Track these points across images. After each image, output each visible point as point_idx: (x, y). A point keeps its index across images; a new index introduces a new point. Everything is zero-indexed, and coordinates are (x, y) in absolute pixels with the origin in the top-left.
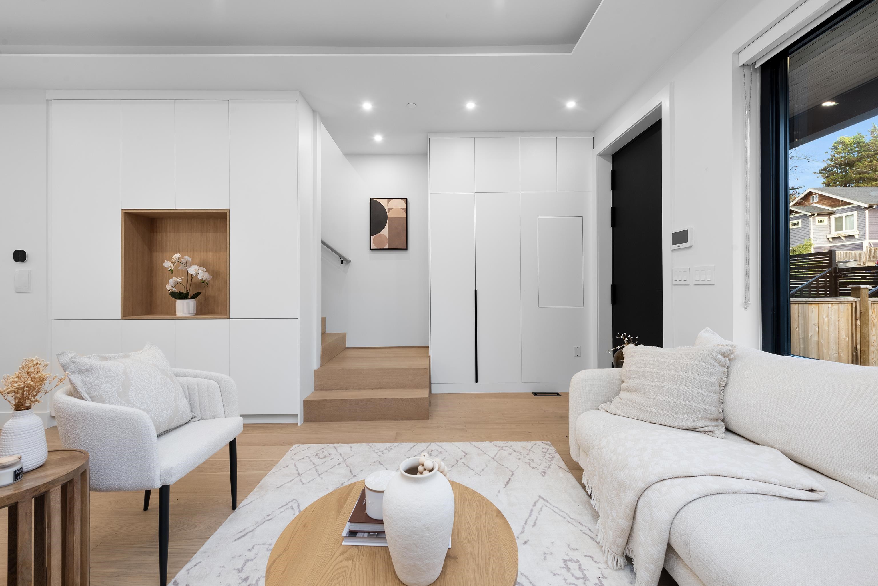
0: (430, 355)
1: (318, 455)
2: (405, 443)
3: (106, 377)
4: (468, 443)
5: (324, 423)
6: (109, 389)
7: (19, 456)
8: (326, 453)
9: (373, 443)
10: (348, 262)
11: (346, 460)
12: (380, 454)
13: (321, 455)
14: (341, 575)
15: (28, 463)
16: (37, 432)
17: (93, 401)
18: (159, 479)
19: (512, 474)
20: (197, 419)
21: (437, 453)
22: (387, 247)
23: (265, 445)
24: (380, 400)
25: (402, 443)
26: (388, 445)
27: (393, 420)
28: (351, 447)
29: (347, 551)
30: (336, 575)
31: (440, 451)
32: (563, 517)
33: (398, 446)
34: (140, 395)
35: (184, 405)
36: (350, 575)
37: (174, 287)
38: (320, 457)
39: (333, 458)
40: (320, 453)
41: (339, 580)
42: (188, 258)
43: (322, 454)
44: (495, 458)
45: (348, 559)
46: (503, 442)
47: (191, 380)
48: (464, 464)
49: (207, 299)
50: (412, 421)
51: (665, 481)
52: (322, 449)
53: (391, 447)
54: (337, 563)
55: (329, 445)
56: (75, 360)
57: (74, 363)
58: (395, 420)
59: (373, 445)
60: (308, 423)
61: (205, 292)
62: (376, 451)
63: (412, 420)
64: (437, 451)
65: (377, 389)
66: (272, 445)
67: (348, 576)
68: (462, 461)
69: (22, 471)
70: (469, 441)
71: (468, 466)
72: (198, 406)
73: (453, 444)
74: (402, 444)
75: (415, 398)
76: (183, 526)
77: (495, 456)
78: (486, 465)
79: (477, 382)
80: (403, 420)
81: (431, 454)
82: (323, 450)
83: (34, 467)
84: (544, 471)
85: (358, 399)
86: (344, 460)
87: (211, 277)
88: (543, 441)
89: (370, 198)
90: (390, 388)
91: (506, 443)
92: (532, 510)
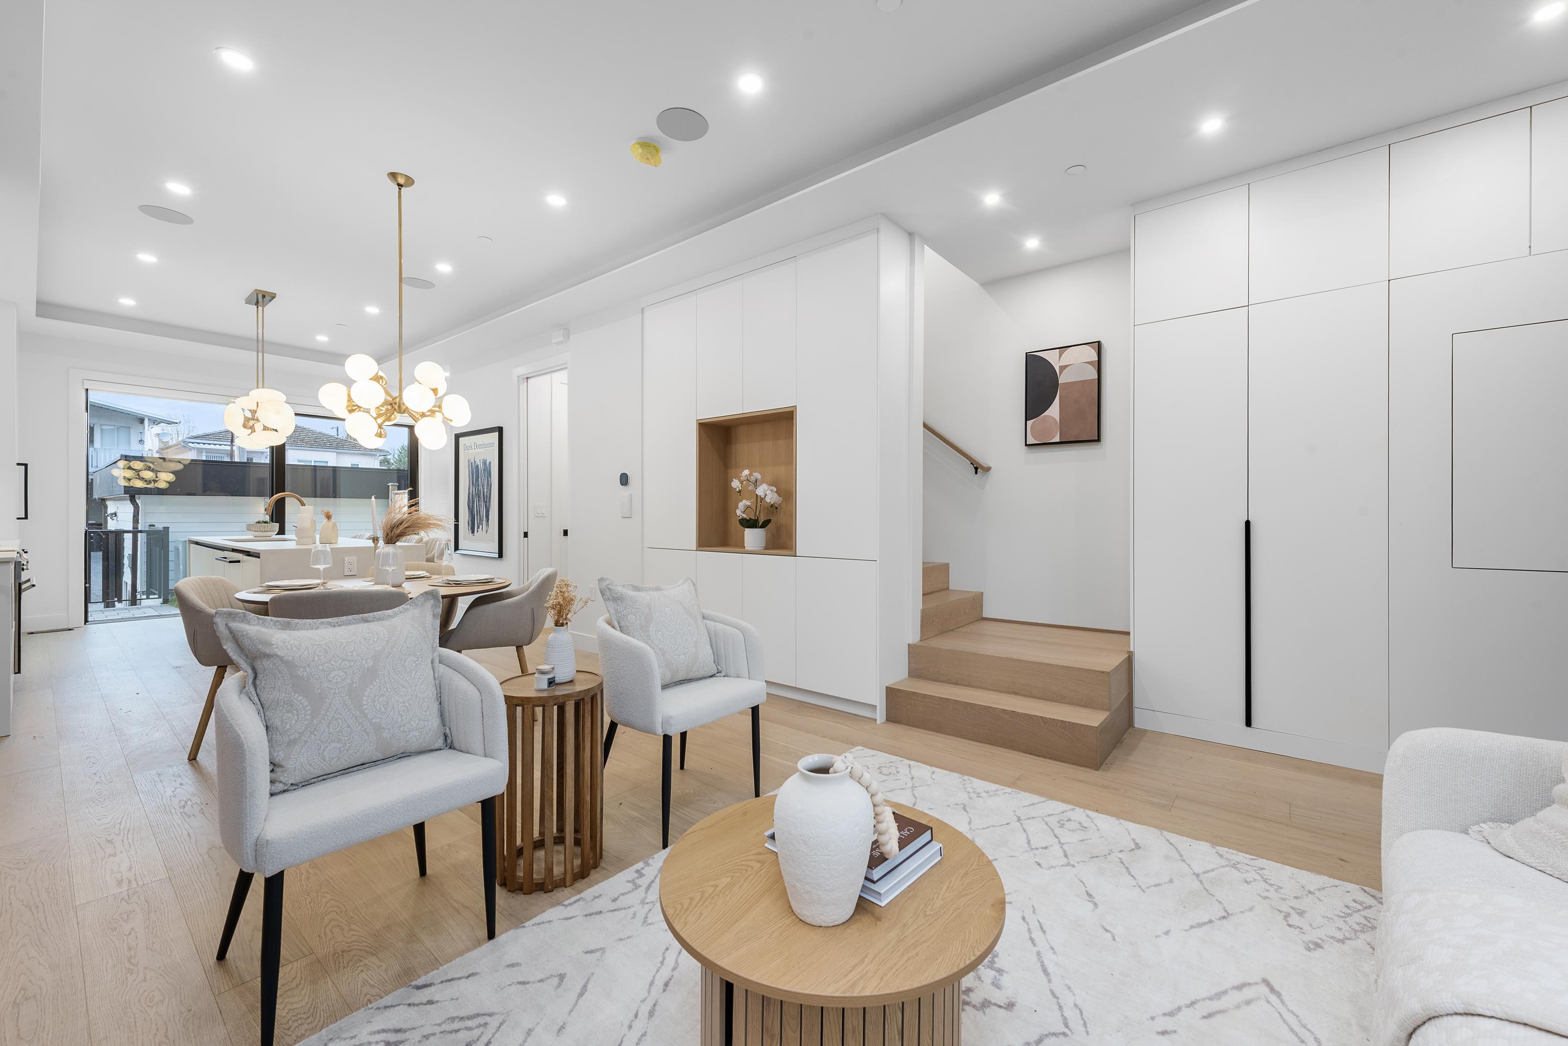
0: (1132, 650)
1: (881, 769)
2: (1026, 794)
3: (632, 608)
4: (1156, 831)
5: (914, 729)
6: (633, 621)
7: (552, 667)
8: (893, 770)
9: (971, 778)
10: (988, 469)
11: (916, 787)
12: (973, 796)
13: (884, 771)
14: (740, 871)
15: (561, 677)
16: (567, 648)
17: (621, 631)
18: (660, 725)
19: (1224, 917)
20: (723, 674)
21: (1078, 826)
22: (1057, 439)
23: (824, 737)
24: (1004, 711)
25: (1021, 792)
26: (993, 787)
27: (1028, 753)
28: (933, 773)
29: (764, 854)
30: (736, 869)
31: (1085, 825)
32: (1299, 1038)
33: (1010, 794)
34: (659, 632)
35: (706, 653)
36: (749, 876)
37: (744, 512)
38: (883, 773)
39: (899, 779)
40: (885, 767)
41: (735, 874)
42: (757, 475)
43: (887, 769)
44: (1202, 877)
45: (759, 861)
46: (1248, 856)
47: (720, 626)
48: (1122, 862)
49: (778, 528)
50: (1063, 764)
51: (1481, 1018)
52: (892, 762)
53: (996, 792)
54: (746, 860)
55: (903, 760)
56: (610, 587)
57: (609, 589)
58: (1031, 754)
59: (969, 779)
60: (891, 723)
61: (777, 520)
62: (968, 790)
63: (1063, 762)
64: (1080, 823)
65: (1009, 693)
66: (832, 739)
67: (746, 876)
68: (1120, 856)
69: (554, 681)
70: (1161, 828)
71: (1127, 868)
72: (724, 659)
73: (1120, 824)
74: (1019, 793)
75: (1069, 722)
76: (704, 797)
77: (1205, 872)
78: (1171, 881)
79: (1248, 723)
80: (1045, 758)
81: (1063, 824)
82: (891, 764)
83: (565, 681)
84: (1319, 941)
85: (966, 703)
86: (913, 788)
87: (781, 499)
88: (1365, 888)
89: (1026, 353)
90: (1032, 697)
91: (1252, 859)
92: (1225, 992)
